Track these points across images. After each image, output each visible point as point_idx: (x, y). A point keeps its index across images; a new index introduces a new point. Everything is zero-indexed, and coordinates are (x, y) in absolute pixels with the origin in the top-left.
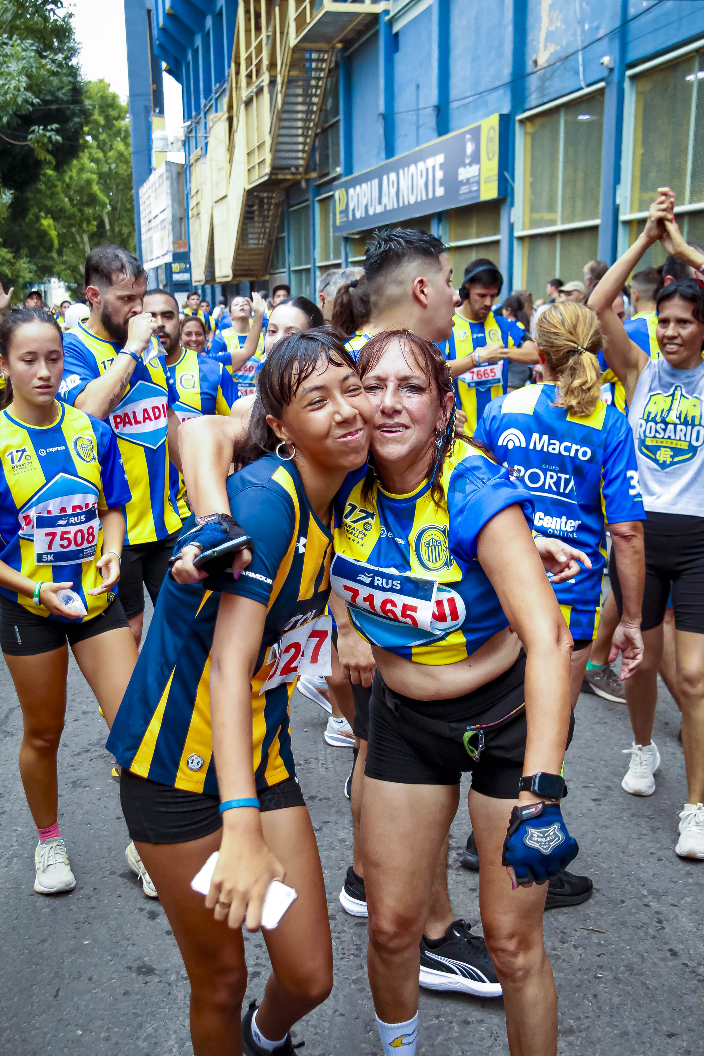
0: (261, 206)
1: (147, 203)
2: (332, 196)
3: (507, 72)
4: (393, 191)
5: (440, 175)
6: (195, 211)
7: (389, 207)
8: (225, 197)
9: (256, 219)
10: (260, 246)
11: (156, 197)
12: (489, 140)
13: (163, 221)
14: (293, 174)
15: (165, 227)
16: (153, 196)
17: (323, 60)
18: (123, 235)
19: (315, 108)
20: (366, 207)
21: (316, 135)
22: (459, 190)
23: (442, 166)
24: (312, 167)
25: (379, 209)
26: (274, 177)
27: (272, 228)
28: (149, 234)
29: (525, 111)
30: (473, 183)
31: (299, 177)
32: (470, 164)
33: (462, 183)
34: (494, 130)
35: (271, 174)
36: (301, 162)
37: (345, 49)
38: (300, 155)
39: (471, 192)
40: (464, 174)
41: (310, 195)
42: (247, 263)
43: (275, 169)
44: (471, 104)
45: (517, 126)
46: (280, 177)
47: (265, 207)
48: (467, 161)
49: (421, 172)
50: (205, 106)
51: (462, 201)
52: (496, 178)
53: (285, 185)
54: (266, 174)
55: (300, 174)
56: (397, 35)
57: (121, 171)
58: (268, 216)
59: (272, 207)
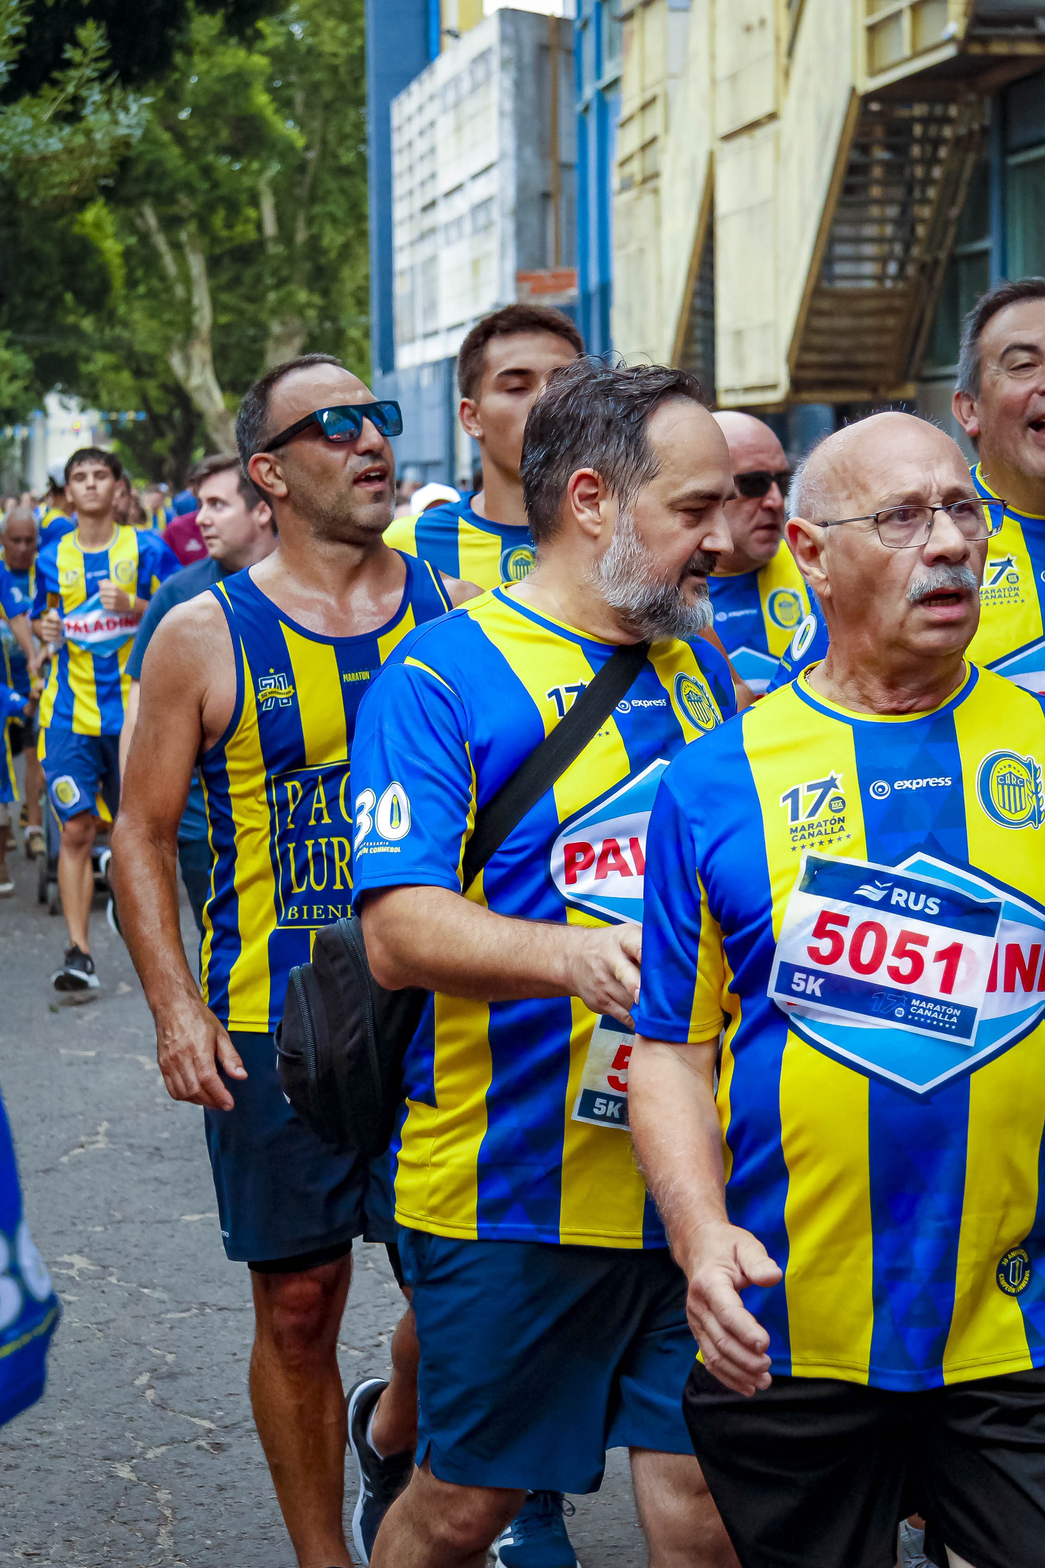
0: (899, 149)
1: (421, 146)
6: (635, 168)
8: (772, 117)
9: (876, 192)
10: (889, 284)
11: (458, 128)
13: (485, 204)
15: (488, 226)
16: (445, 124)
18: (325, 252)
26: (976, 49)
27: (939, 223)
28: (425, 250)
35: (970, 37)
42: (844, 342)
43: (983, 22)
46: (999, 49)
47: (917, 151)
53: (1001, 76)
54: (952, 40)
57: (329, 47)
58: (928, 181)
59: (943, 153)
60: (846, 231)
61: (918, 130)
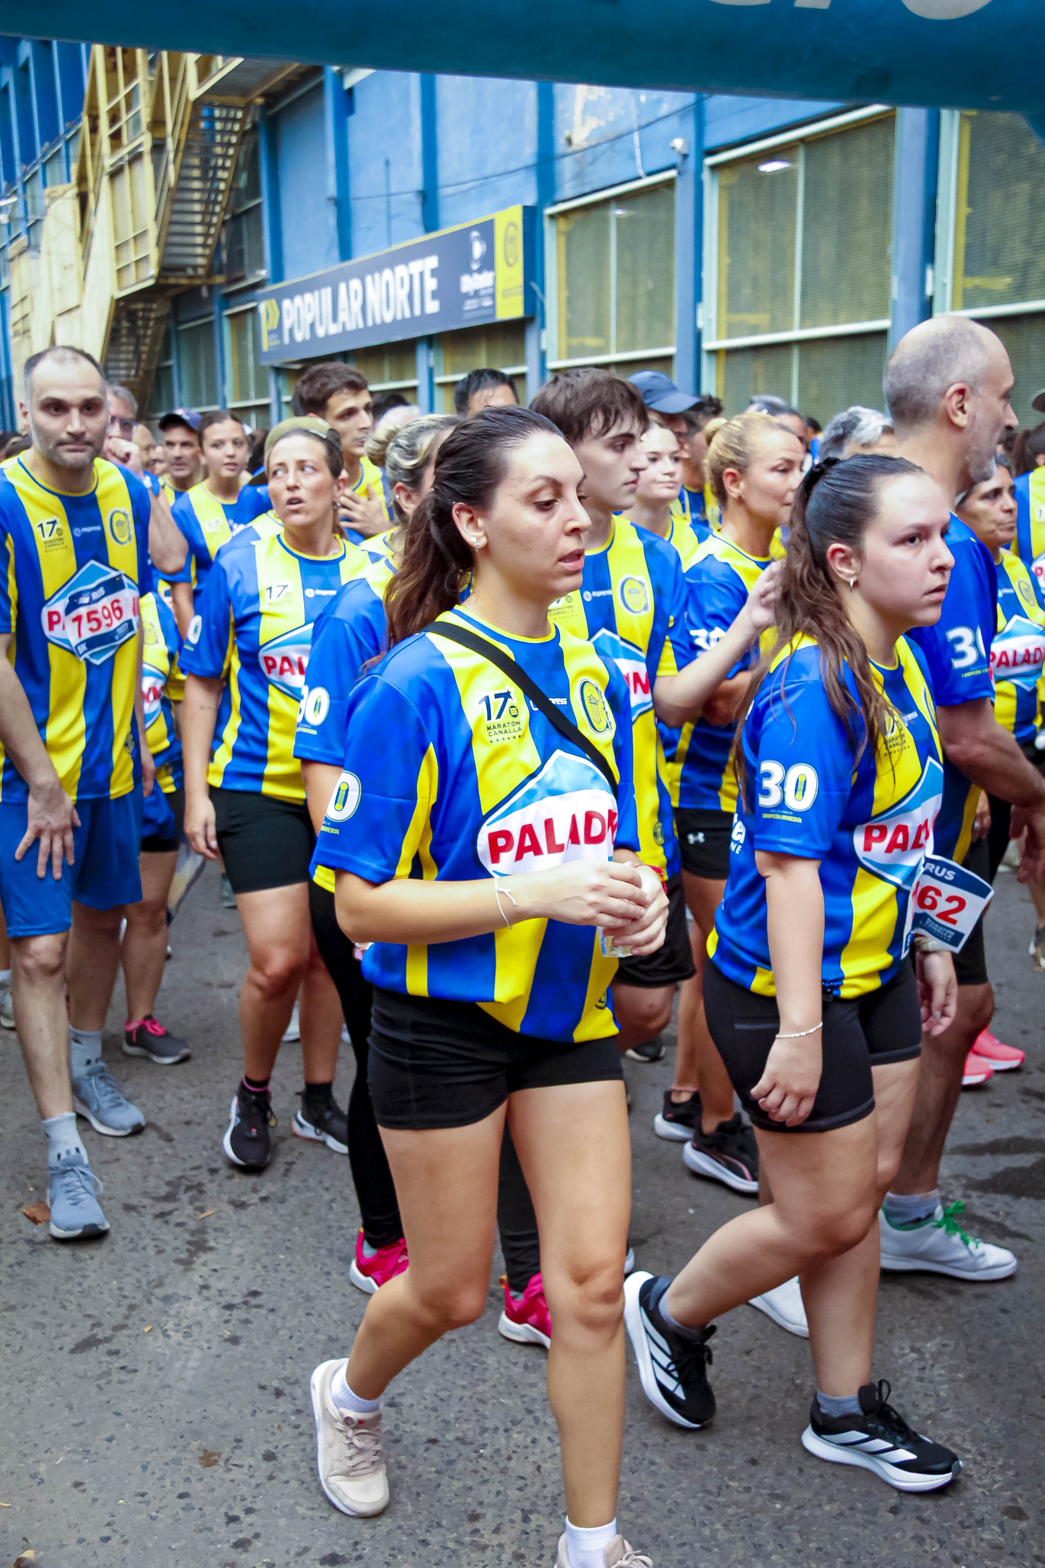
0: (132, 322)
2: (254, 310)
3: (529, 152)
4: (356, 305)
5: (431, 284)
6: (19, 326)
7: (350, 327)
8: (78, 307)
9: (124, 340)
10: (132, 379)
12: (508, 240)
14: (190, 277)
17: (234, 120)
19: (222, 186)
20: (312, 326)
21: (224, 223)
22: (461, 304)
23: (434, 273)
24: (216, 268)
25: (334, 329)
26: (162, 281)
27: (151, 353)
29: (555, 203)
30: (485, 296)
31: (198, 282)
32: (480, 271)
33: (467, 296)
34: (516, 227)
35: (159, 276)
36: (201, 261)
37: (267, 106)
38: (199, 250)
39: (481, 308)
40: (469, 283)
41: (216, 308)
43: (165, 269)
44: (472, 192)
45: (547, 223)
46: (172, 281)
47: (140, 323)
48: (475, 267)
49: (402, 279)
50: (25, 174)
51: (468, 320)
52: (520, 290)
53: (173, 292)
54: (151, 277)
55: (200, 277)
56: (350, 91)
58: (145, 336)
59: (151, 324)
60: (111, 356)
61: (141, 314)
